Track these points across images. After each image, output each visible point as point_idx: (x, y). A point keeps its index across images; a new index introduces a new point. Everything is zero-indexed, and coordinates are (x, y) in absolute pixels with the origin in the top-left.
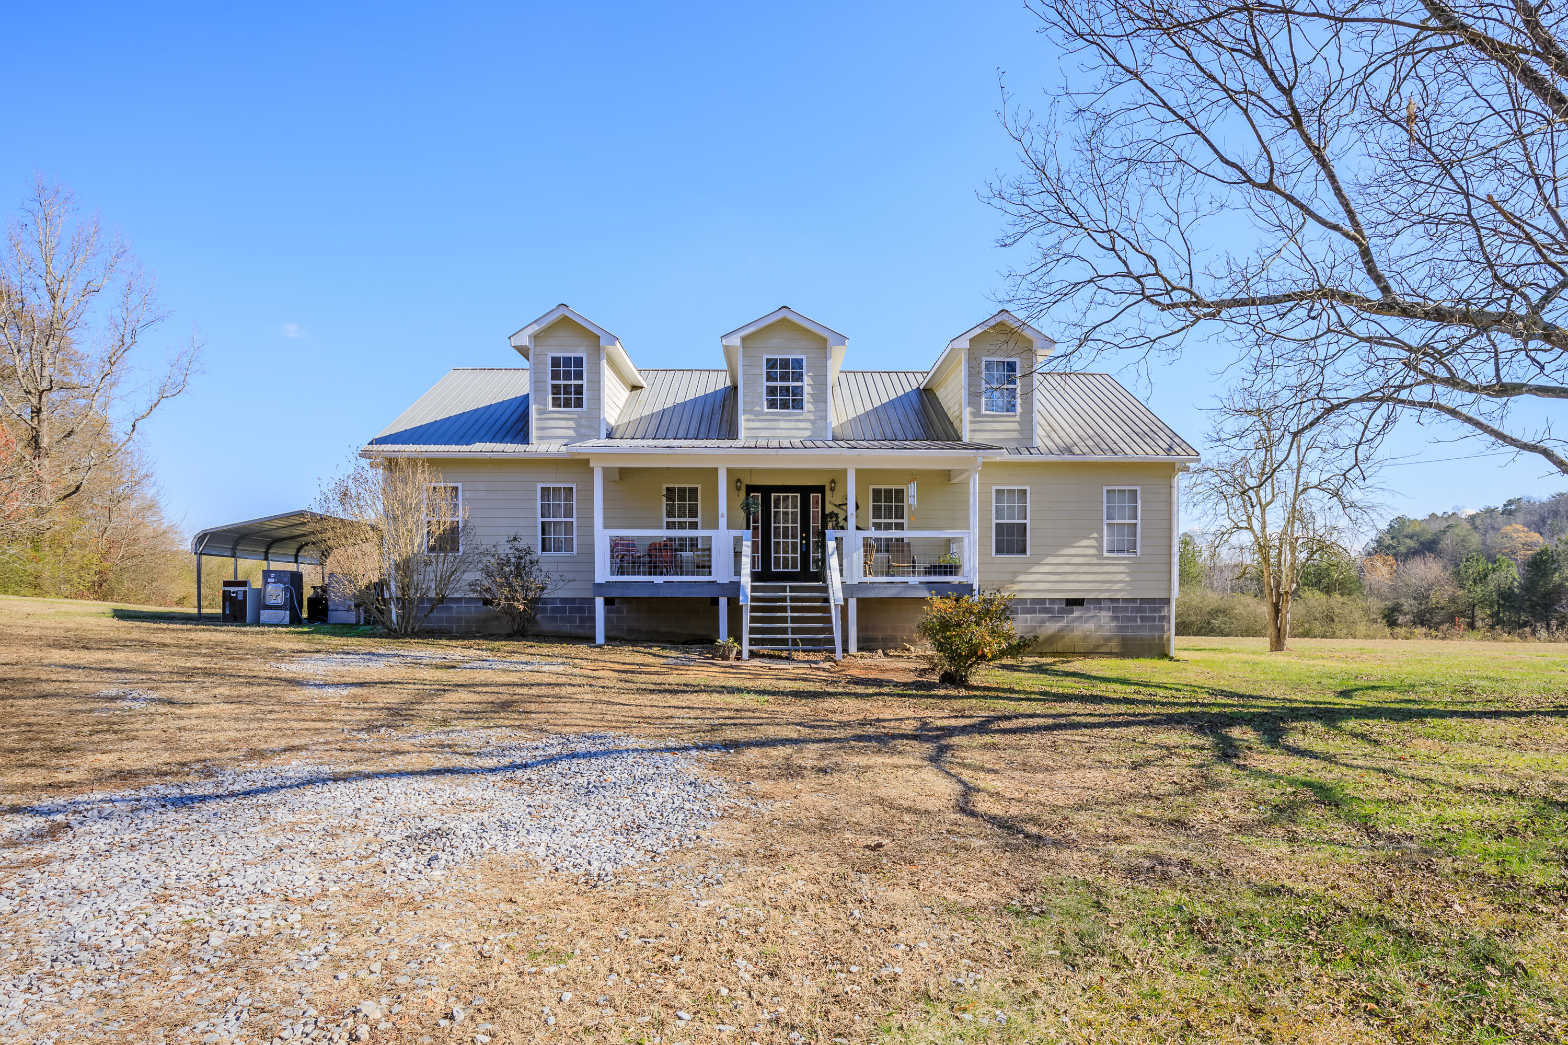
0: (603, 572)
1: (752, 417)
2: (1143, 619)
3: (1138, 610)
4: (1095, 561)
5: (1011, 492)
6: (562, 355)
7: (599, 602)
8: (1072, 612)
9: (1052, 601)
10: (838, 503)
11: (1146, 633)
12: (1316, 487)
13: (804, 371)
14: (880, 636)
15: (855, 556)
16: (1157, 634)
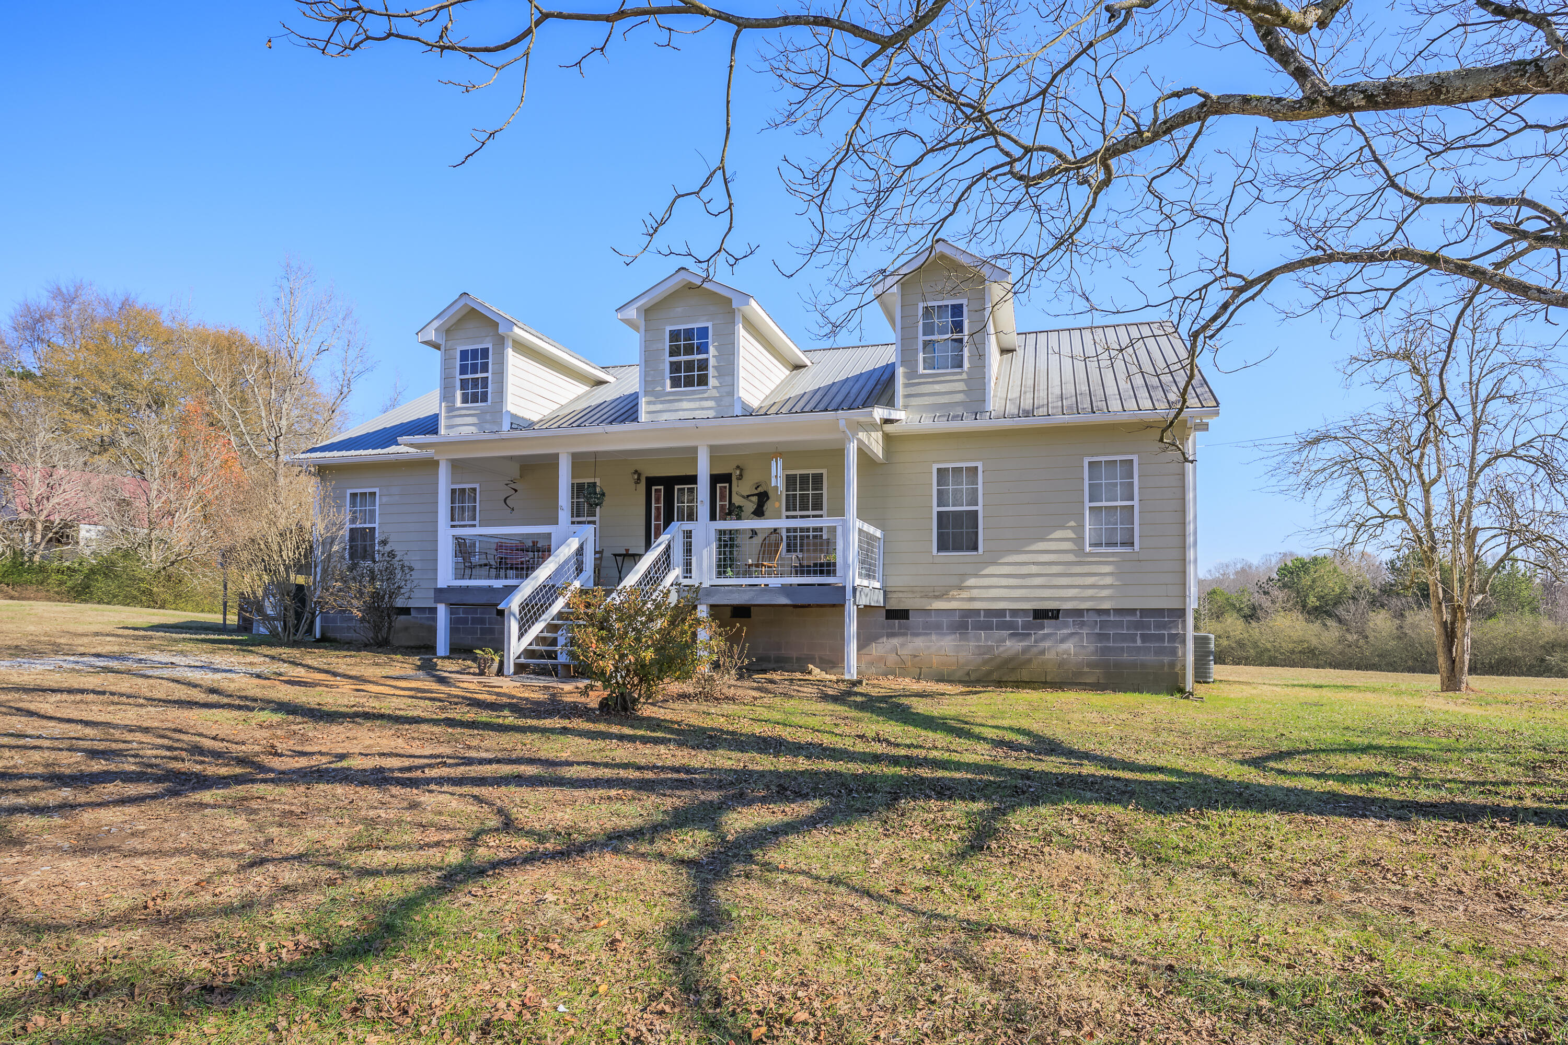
0: (446, 576)
1: (653, 399)
2: (1144, 638)
3: (1138, 625)
4: (1071, 558)
5: (958, 471)
6: (470, 347)
7: (442, 609)
8: (1043, 628)
9: (1015, 612)
10: (745, 494)
11: (1150, 658)
12: (1509, 455)
13: (710, 340)
14: (794, 654)
15: (705, 553)
16: (1166, 659)
